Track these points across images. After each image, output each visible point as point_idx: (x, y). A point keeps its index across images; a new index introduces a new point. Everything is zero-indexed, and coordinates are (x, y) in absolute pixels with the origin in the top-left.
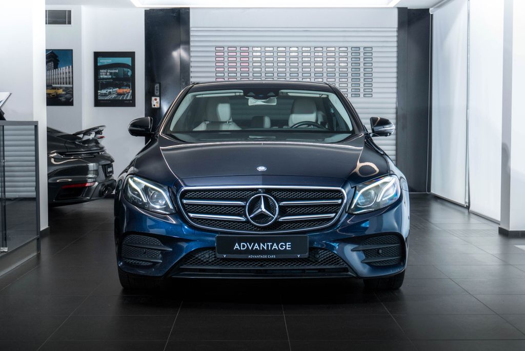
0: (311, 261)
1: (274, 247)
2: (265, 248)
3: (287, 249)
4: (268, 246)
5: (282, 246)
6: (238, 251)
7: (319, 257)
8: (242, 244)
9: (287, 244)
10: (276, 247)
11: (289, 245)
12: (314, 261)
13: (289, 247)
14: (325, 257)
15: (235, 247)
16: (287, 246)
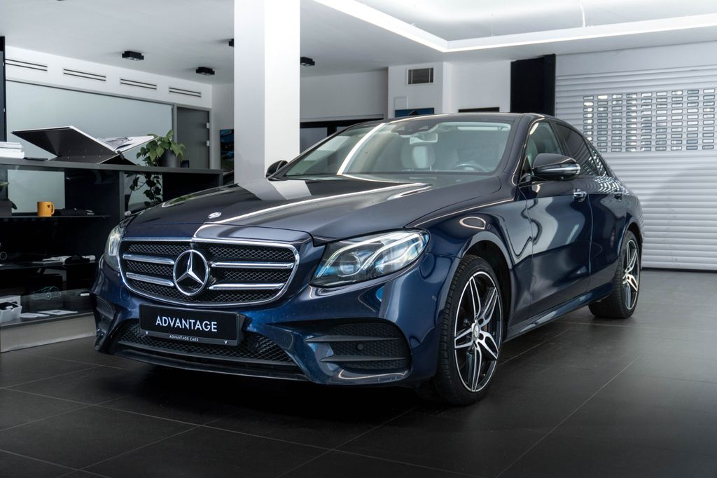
0: (249, 352)
1: (197, 327)
2: (188, 326)
3: (213, 330)
4: (190, 323)
5: (206, 325)
6: (160, 328)
7: (259, 346)
8: (164, 318)
9: (213, 323)
10: (200, 327)
11: (214, 325)
12: (252, 351)
13: (214, 328)
14: (268, 348)
15: (158, 322)
16: (213, 326)
